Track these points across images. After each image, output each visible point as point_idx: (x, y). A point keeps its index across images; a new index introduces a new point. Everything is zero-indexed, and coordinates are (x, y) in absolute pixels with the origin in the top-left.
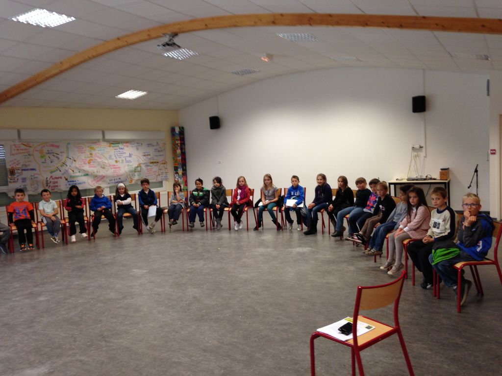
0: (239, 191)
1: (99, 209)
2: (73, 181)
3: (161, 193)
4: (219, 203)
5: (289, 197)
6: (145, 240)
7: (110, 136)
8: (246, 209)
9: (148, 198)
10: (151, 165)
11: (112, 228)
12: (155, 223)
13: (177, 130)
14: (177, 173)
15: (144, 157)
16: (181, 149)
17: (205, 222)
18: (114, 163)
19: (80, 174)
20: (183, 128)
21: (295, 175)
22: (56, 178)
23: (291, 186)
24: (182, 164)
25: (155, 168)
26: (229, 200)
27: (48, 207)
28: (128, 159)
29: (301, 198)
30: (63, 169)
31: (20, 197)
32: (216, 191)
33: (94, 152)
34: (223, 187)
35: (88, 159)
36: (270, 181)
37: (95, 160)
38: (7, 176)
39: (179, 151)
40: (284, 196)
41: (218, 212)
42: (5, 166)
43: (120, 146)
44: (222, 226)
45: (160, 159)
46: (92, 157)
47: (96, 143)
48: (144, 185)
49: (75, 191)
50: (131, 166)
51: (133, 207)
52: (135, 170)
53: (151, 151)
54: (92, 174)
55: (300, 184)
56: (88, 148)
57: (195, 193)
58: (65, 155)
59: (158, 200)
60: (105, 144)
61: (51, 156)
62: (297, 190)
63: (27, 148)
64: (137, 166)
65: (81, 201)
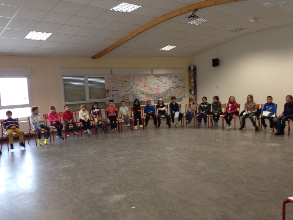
0: (230, 105)
1: (149, 112)
3: (182, 105)
4: (217, 112)
5: (265, 110)
6: (172, 131)
7: (156, 72)
8: (234, 116)
9: (175, 107)
10: (177, 88)
11: (155, 123)
12: (178, 122)
13: (192, 68)
14: (191, 93)
15: (173, 84)
16: (194, 79)
17: (207, 123)
18: (157, 87)
19: (140, 93)
20: (196, 66)
21: (270, 95)
22: (128, 95)
23: (267, 102)
24: (194, 88)
25: (179, 90)
26: (223, 110)
27: (124, 110)
28: (164, 85)
29: (274, 110)
30: (131, 90)
31: (111, 104)
32: (215, 104)
33: (147, 81)
34: (220, 102)
35: (144, 85)
36: (251, 99)
37: (147, 85)
38: (105, 94)
39: (193, 80)
41: (216, 117)
42: (105, 88)
43: (161, 77)
44: (218, 126)
45: (181, 85)
47: (148, 76)
48: (173, 100)
49: (137, 102)
50: (165, 89)
51: (166, 112)
52: (168, 91)
53: (177, 80)
54: (145, 93)
55: (273, 102)
56: (144, 79)
57: (202, 105)
58: (132, 83)
59: (180, 109)
60: (153, 76)
61: (126, 83)
62: (270, 105)
63: (115, 79)
64: (168, 89)
65: (140, 108)
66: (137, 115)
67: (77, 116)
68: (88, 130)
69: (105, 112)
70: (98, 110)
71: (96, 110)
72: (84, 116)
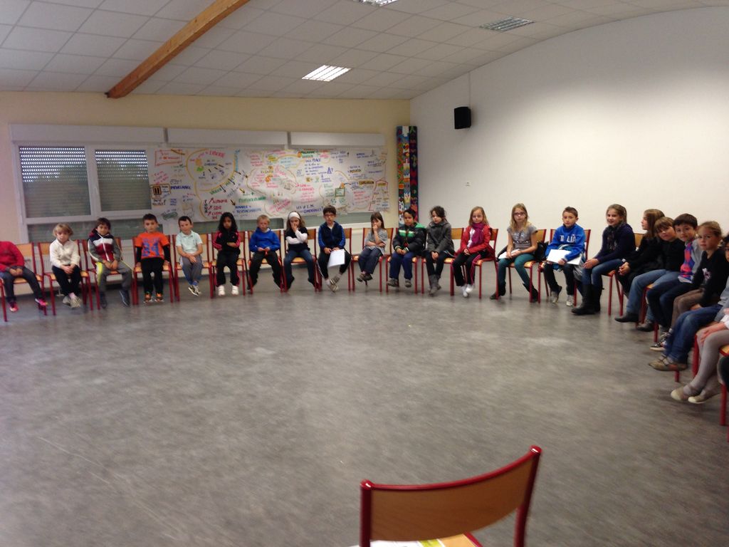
0: (472, 232)
1: (261, 249)
2: (242, 207)
3: (353, 232)
4: (438, 250)
5: (556, 244)
6: (326, 300)
7: (299, 140)
8: (479, 262)
9: (333, 237)
10: (363, 185)
12: (339, 275)
13: (405, 132)
14: (402, 200)
15: (351, 174)
16: (411, 162)
17: (413, 280)
18: (304, 182)
19: (253, 197)
20: (415, 128)
21: (571, 206)
22: (219, 201)
23: (562, 225)
24: (411, 185)
25: (367, 191)
27: (189, 244)
28: (326, 176)
29: (578, 247)
30: (229, 188)
31: (150, 225)
32: (434, 230)
33: (274, 165)
34: (447, 223)
35: (266, 175)
36: (523, 217)
37: (276, 176)
38: (150, 197)
39: (407, 166)
40: (547, 243)
41: (435, 265)
42: (148, 181)
43: (315, 155)
44: (439, 288)
45: (376, 177)
46: (272, 172)
47: (279, 151)
48: (328, 215)
49: (229, 221)
50: (329, 187)
51: (309, 249)
52: (336, 193)
53: (362, 164)
54: (271, 197)
55: (578, 223)
56: (267, 159)
57: (403, 232)
58: (232, 168)
60: (292, 152)
61: (212, 168)
62: (571, 233)
63: (178, 156)
64: (338, 187)
65: (237, 237)
66: (228, 256)
67: (45, 257)
68: (73, 296)
69: (132, 248)
70: (110, 241)
71: (102, 241)
72: (65, 258)
